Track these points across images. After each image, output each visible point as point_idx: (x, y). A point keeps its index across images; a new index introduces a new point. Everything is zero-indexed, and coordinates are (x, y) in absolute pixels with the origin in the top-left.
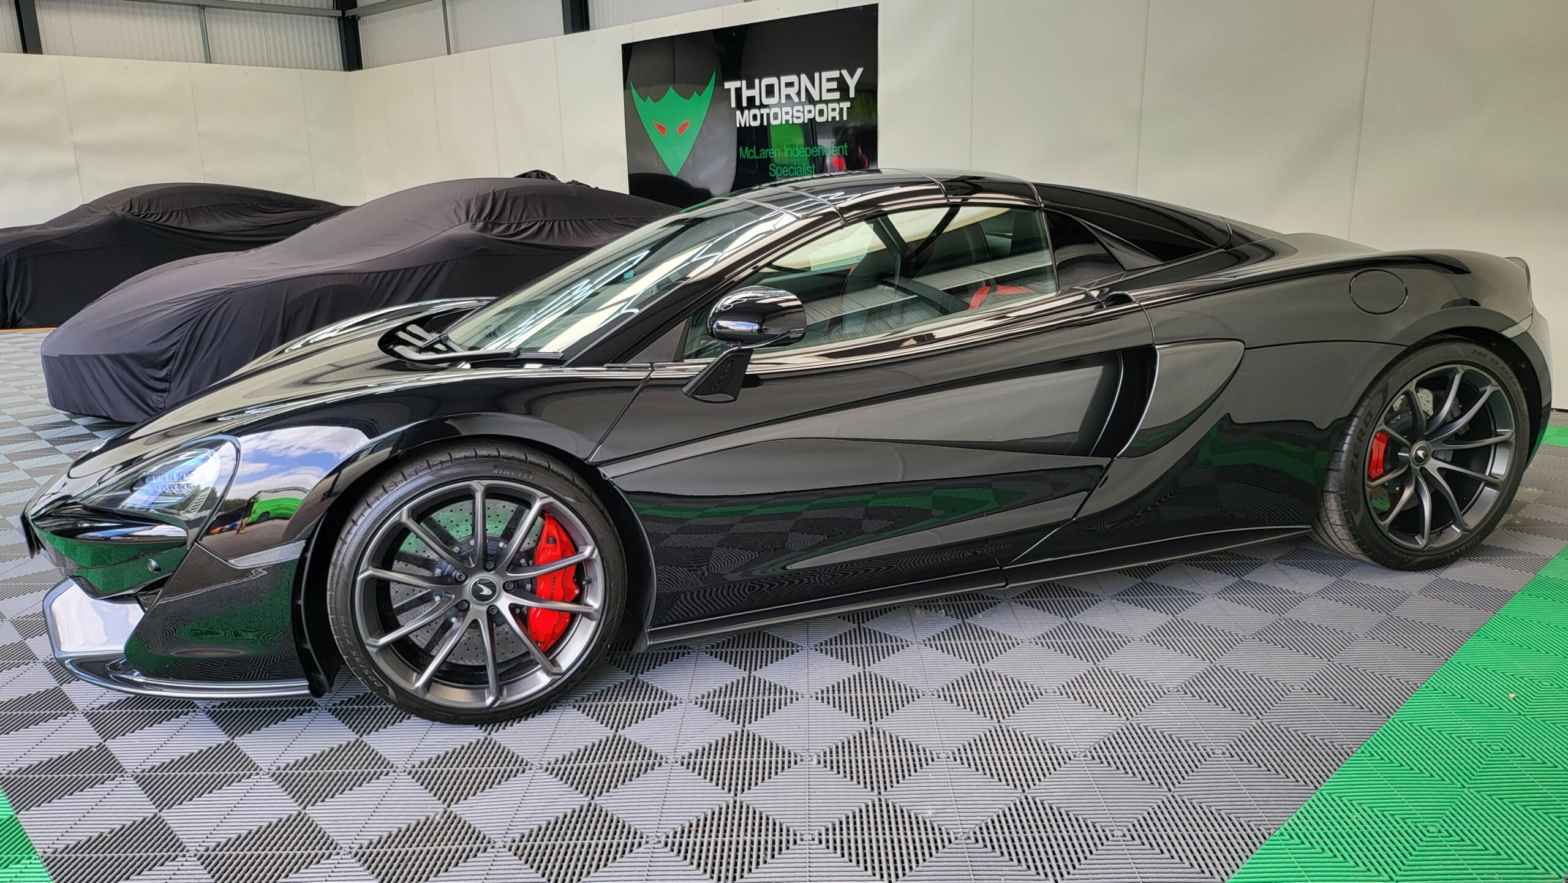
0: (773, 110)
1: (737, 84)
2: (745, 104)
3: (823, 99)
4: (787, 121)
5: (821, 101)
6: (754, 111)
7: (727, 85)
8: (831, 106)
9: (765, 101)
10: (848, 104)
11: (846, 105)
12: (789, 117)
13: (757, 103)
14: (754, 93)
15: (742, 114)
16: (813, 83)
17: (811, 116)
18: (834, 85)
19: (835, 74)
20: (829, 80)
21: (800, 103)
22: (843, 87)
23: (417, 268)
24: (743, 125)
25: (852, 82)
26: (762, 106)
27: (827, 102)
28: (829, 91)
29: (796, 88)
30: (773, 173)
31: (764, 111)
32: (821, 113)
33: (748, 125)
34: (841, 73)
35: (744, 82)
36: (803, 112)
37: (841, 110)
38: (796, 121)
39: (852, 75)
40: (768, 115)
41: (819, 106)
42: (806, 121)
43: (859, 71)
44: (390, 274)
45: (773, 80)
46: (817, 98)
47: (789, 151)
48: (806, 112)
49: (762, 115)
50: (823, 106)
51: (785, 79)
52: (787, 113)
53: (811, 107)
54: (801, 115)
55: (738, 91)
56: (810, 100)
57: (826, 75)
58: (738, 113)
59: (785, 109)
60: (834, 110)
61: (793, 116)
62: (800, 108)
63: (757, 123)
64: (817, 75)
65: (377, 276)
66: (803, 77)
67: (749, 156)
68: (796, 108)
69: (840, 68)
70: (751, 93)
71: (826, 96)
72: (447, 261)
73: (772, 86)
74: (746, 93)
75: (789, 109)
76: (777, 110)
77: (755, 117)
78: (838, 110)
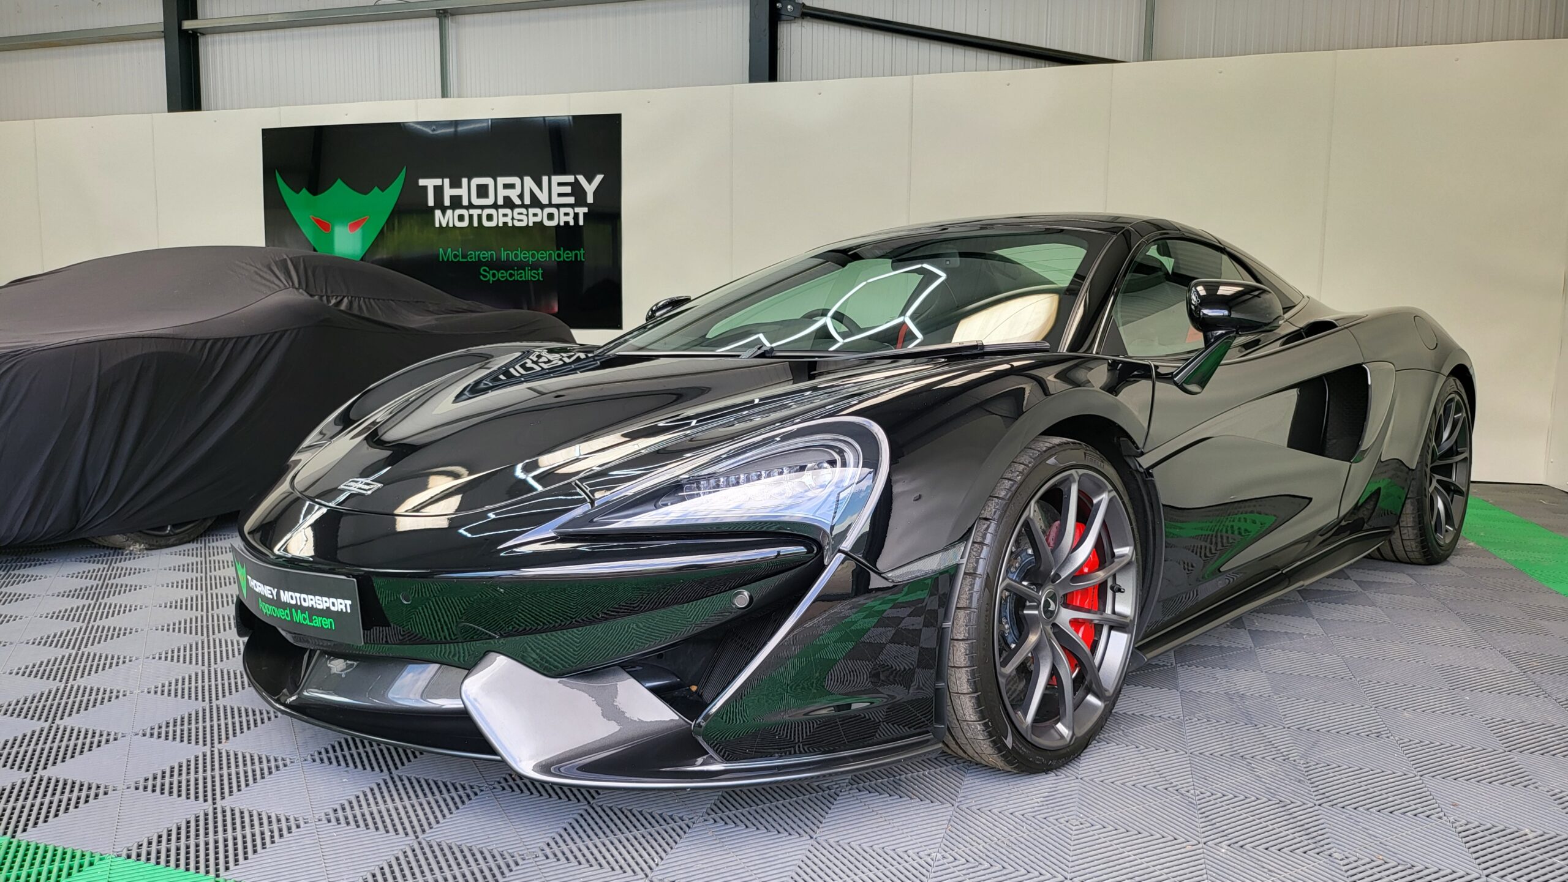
0: (487, 211)
1: (438, 182)
2: (447, 203)
3: (553, 202)
4: (505, 224)
5: (550, 205)
6: (458, 212)
7: (422, 182)
8: (563, 210)
9: (476, 201)
10: (586, 210)
11: (582, 211)
12: (508, 220)
13: (465, 202)
14: (462, 192)
15: (444, 213)
16: (540, 185)
17: (538, 219)
18: (568, 189)
19: (570, 178)
20: (560, 184)
21: (523, 206)
22: (578, 192)
23: (252, 337)
24: (444, 225)
25: (590, 189)
26: (471, 206)
27: (558, 206)
28: (560, 195)
29: (518, 190)
30: (485, 276)
31: (475, 212)
32: (551, 217)
33: (451, 225)
34: (576, 179)
35: (447, 181)
36: (527, 215)
37: (576, 216)
38: (517, 224)
39: (590, 181)
40: (480, 217)
41: (547, 210)
42: (531, 224)
43: (599, 178)
44: (219, 344)
45: (488, 181)
46: (544, 200)
47: (508, 254)
48: (530, 215)
49: (471, 217)
50: (554, 210)
51: (502, 181)
52: (505, 215)
53: (537, 211)
54: (524, 218)
55: (439, 190)
56: (535, 202)
57: (556, 179)
58: (438, 213)
59: (502, 211)
60: (566, 214)
61: (513, 219)
62: (524, 211)
63: (465, 224)
64: (545, 179)
65: (205, 344)
66: (529, 181)
67: (451, 258)
68: (517, 210)
69: (574, 174)
70: (456, 192)
71: (556, 200)
72: (287, 330)
73: (486, 187)
74: (448, 192)
75: (508, 211)
76: (493, 211)
77: (461, 218)
78: (572, 215)
